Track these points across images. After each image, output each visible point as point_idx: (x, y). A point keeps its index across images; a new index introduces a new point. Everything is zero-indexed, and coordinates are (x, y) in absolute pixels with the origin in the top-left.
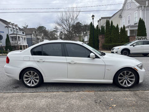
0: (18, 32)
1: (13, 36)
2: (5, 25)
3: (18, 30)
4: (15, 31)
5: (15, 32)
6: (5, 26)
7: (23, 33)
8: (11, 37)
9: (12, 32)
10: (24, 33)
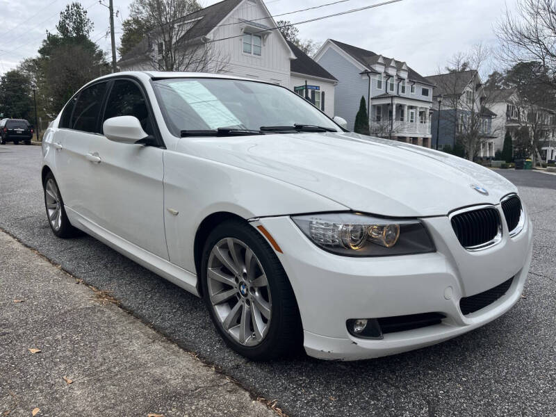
0: (403, 88)
1: (383, 105)
2: (363, 68)
3: (407, 81)
4: (392, 85)
5: (392, 89)
6: (363, 70)
7: (425, 92)
8: (374, 106)
9: (382, 91)
10: (431, 92)
